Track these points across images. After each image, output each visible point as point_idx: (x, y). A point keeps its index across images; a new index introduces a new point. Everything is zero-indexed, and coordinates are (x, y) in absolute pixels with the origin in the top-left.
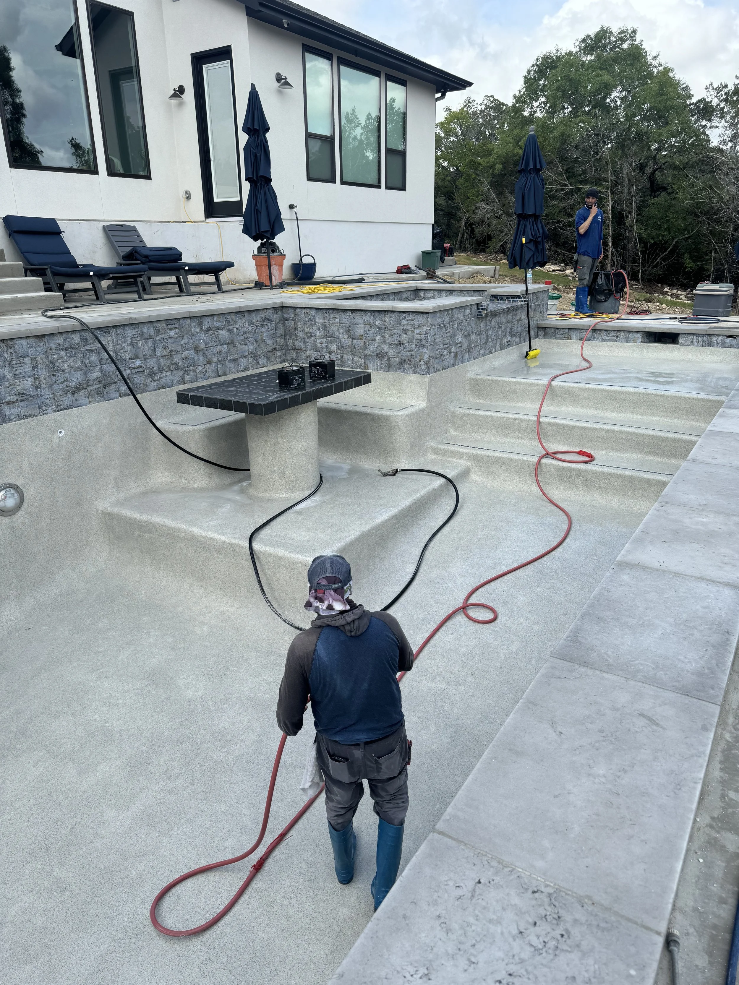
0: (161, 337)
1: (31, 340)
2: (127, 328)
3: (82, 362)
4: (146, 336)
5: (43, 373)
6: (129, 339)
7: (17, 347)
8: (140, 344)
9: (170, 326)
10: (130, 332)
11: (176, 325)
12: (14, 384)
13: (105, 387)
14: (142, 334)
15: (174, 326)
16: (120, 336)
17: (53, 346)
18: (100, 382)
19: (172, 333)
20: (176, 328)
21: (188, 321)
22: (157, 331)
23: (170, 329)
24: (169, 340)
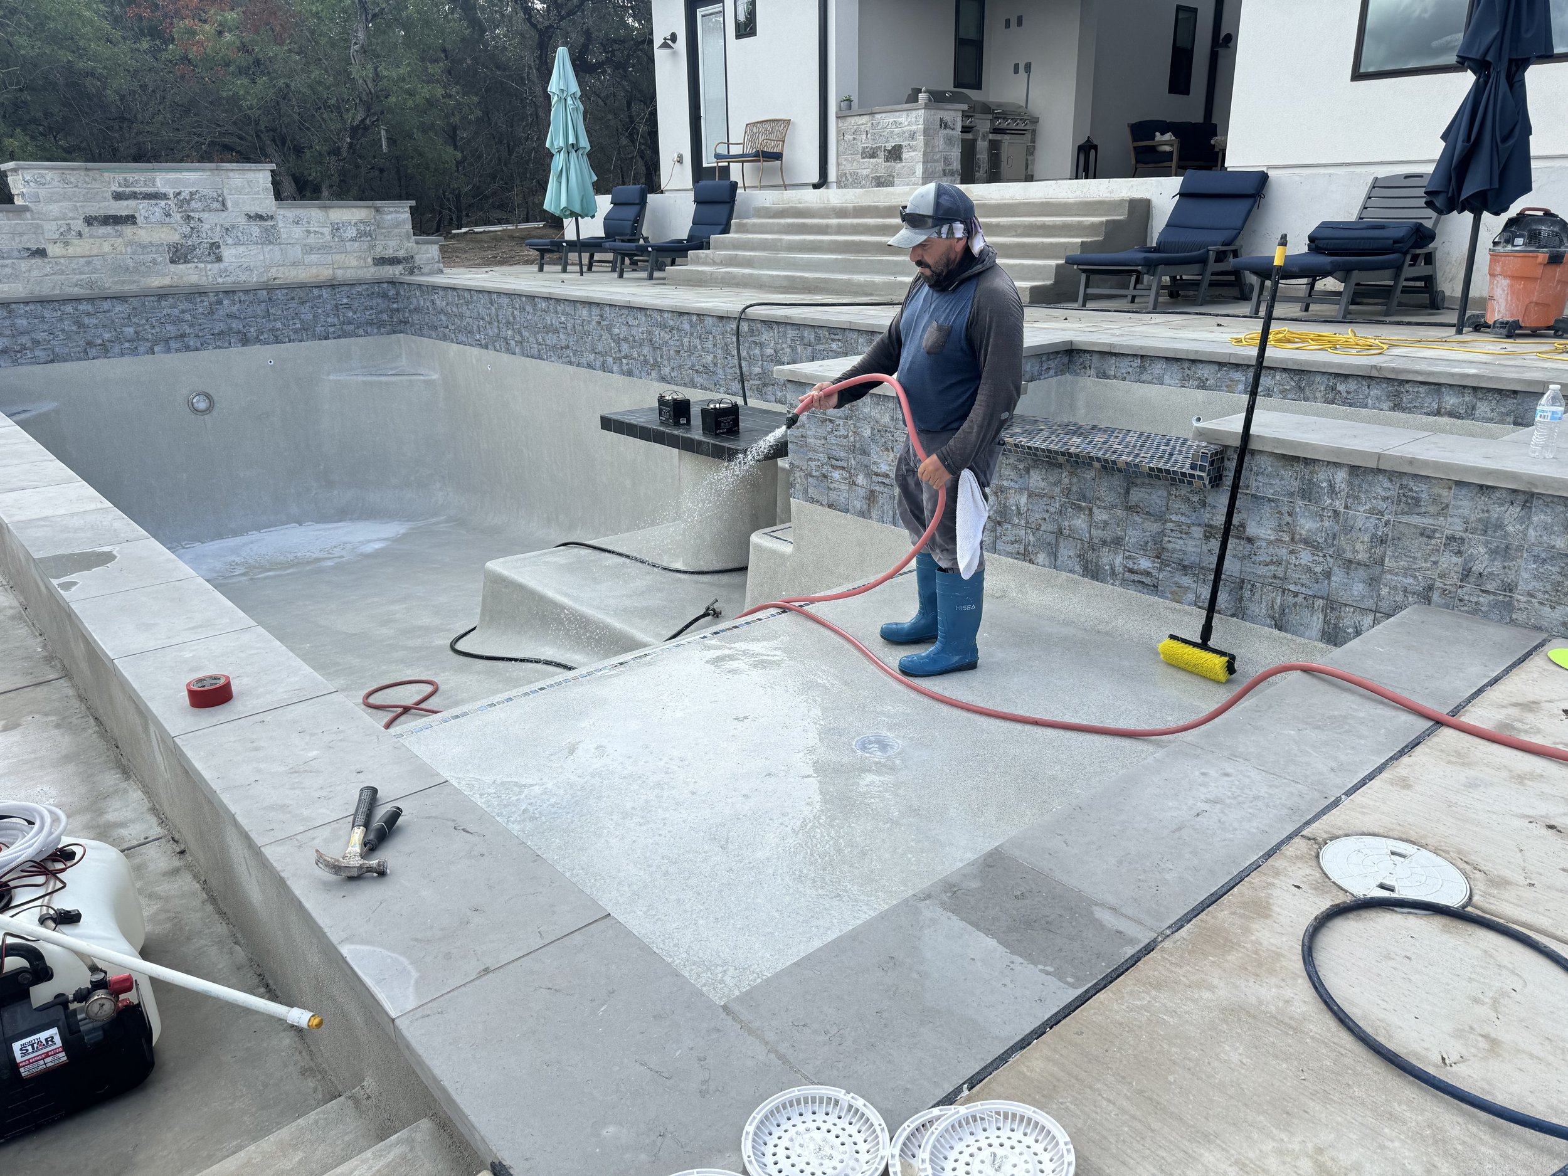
0: (821, 347)
1: (714, 319)
2: (788, 327)
3: (748, 353)
4: (806, 341)
5: (720, 354)
6: (789, 342)
7: (706, 322)
8: (799, 348)
9: (833, 336)
10: (791, 333)
11: (840, 337)
12: (701, 356)
13: (764, 385)
14: (802, 338)
15: (837, 337)
16: (781, 334)
17: (729, 330)
18: (760, 379)
19: (834, 346)
20: (839, 340)
21: (855, 335)
22: (818, 339)
23: (833, 340)
24: (830, 353)
